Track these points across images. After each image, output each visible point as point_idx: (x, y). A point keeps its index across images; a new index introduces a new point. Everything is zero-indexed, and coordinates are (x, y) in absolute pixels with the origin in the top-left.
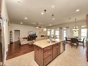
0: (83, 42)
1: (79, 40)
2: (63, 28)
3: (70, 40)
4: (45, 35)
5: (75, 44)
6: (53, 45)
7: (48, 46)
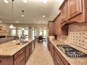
0: (45, 39)
1: (43, 38)
2: (32, 27)
3: (38, 38)
4: (6, 35)
5: (41, 41)
6: (25, 47)
7: (20, 49)
